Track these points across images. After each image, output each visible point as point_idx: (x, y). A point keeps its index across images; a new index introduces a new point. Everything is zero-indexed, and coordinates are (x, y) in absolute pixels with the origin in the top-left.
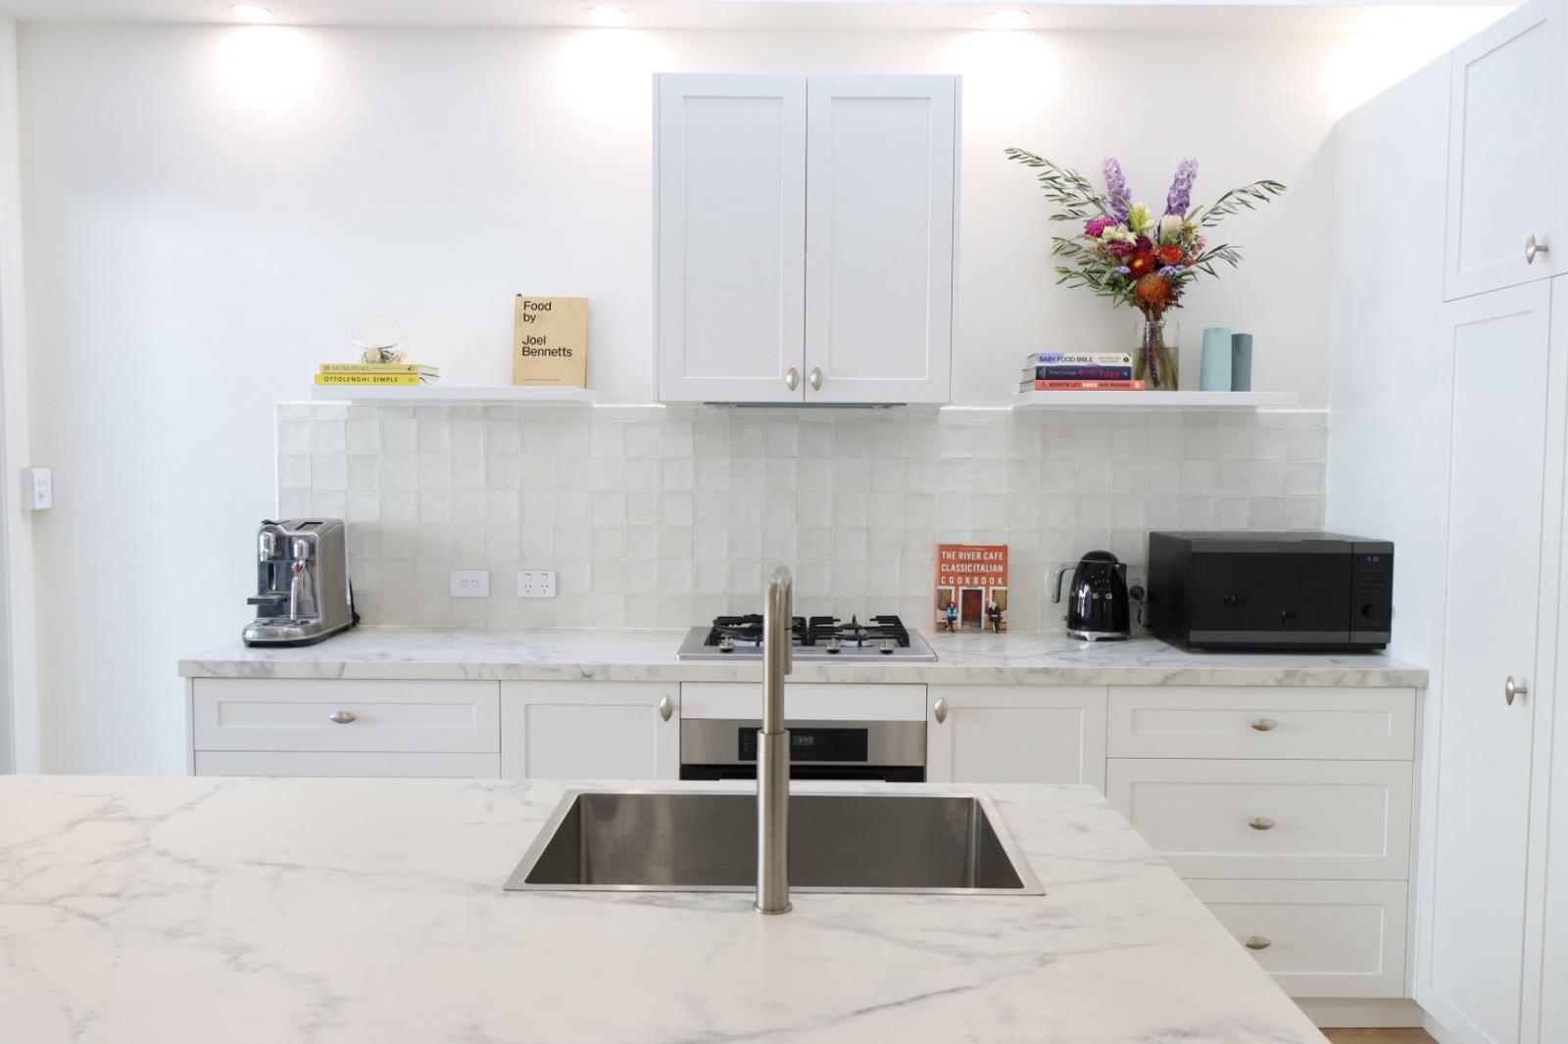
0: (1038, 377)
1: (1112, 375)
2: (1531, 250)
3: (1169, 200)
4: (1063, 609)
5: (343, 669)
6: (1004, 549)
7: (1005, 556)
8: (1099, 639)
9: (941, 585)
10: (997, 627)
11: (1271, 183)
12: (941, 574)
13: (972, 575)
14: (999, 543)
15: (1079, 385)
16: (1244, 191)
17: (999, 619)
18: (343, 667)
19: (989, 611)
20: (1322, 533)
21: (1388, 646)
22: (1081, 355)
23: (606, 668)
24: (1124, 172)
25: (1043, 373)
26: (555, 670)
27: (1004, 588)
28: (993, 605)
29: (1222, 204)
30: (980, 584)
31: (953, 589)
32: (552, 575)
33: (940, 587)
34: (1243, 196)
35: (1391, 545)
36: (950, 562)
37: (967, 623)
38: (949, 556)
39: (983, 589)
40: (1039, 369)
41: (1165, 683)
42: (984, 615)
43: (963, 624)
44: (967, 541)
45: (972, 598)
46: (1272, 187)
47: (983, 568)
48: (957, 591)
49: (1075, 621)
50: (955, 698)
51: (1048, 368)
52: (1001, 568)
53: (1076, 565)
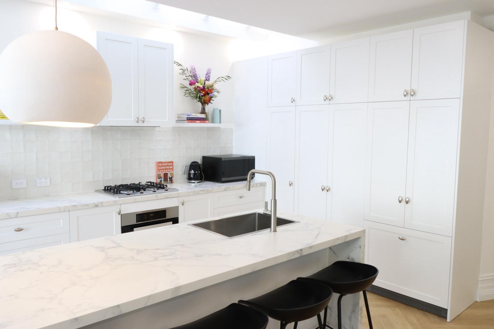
0: (187, 120)
1: (202, 119)
2: (292, 100)
3: (206, 77)
4: (186, 176)
5: (18, 214)
6: (172, 162)
7: (173, 164)
8: (198, 182)
9: (158, 172)
10: (172, 182)
11: (229, 76)
12: (158, 169)
13: (166, 169)
14: (170, 161)
15: (196, 122)
16: (223, 77)
17: (172, 180)
18: (18, 213)
19: (170, 178)
20: (232, 155)
21: (254, 178)
22: (195, 114)
23: (102, 203)
24: (196, 70)
25: (188, 119)
26: (87, 205)
27: (173, 172)
28: (170, 176)
29: (217, 80)
30: (167, 172)
31: (161, 173)
32: (49, 179)
33: (158, 173)
34: (223, 79)
35: (254, 157)
36: (160, 166)
37: (165, 182)
38: (160, 165)
39: (168, 173)
40: (187, 118)
41: (225, 190)
42: (168, 179)
43: (164, 182)
44: (163, 161)
45: (166, 175)
46: (229, 78)
47: (168, 167)
48: (162, 174)
49: (190, 179)
50: (186, 199)
51: (189, 118)
52: (172, 167)
53: (189, 165)
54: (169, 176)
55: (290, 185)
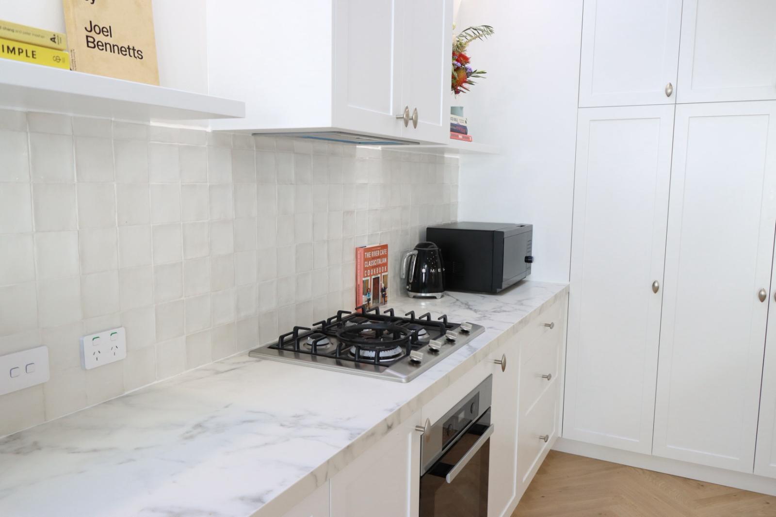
1: (464, 131)
6: (387, 247)
7: (387, 252)
10: (384, 300)
12: (365, 269)
13: (377, 266)
15: (458, 136)
17: (385, 295)
19: (382, 290)
23: (399, 413)
27: (387, 274)
28: (383, 286)
30: (379, 273)
31: (369, 278)
32: (121, 332)
33: (365, 279)
36: (368, 260)
38: (368, 256)
39: (380, 276)
42: (380, 294)
45: (376, 283)
47: (380, 262)
48: (371, 280)
52: (386, 260)
53: (416, 252)
54: (382, 284)
55: (656, 290)
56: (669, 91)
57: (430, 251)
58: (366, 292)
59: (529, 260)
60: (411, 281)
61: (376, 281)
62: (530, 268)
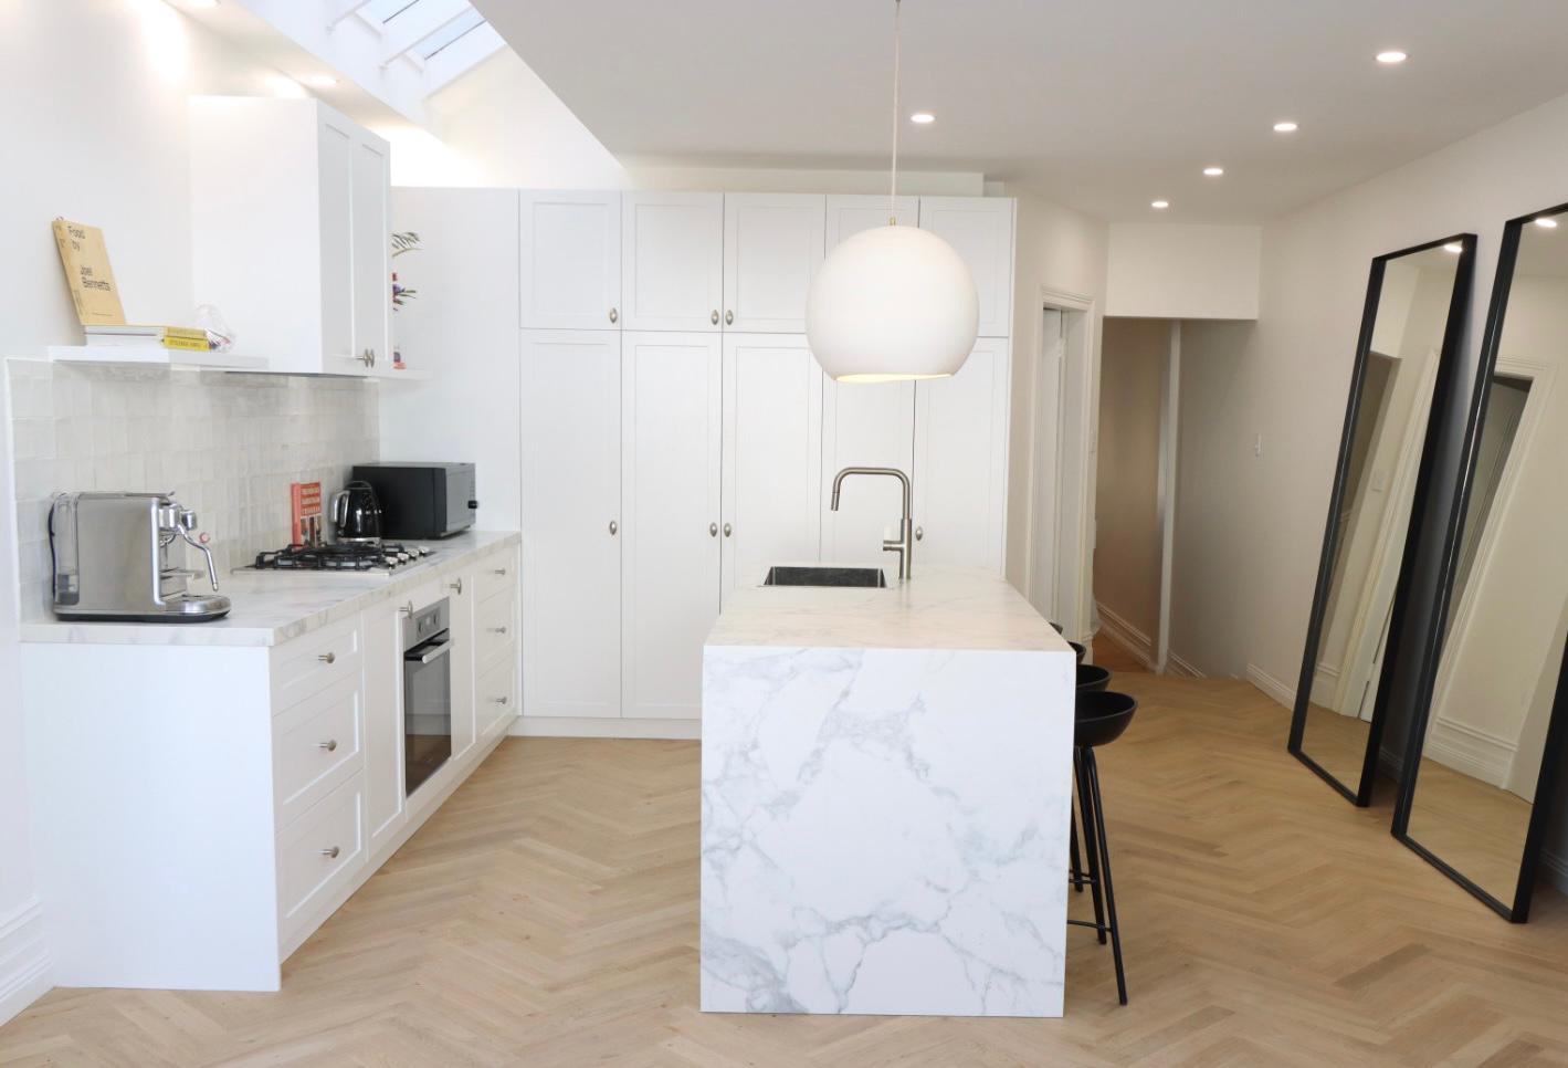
6: (319, 484)
7: (320, 491)
9: (302, 515)
12: (302, 507)
13: (312, 505)
19: (317, 532)
27: (320, 514)
28: (317, 528)
30: (314, 513)
31: (306, 518)
33: (302, 518)
38: (304, 493)
39: (314, 516)
42: (316, 536)
45: (312, 523)
47: (314, 500)
52: (319, 499)
53: (348, 492)
54: (316, 526)
55: (613, 532)
56: (614, 316)
57: (363, 491)
58: (304, 532)
59: (473, 505)
60: (343, 526)
61: (312, 519)
62: (474, 515)
